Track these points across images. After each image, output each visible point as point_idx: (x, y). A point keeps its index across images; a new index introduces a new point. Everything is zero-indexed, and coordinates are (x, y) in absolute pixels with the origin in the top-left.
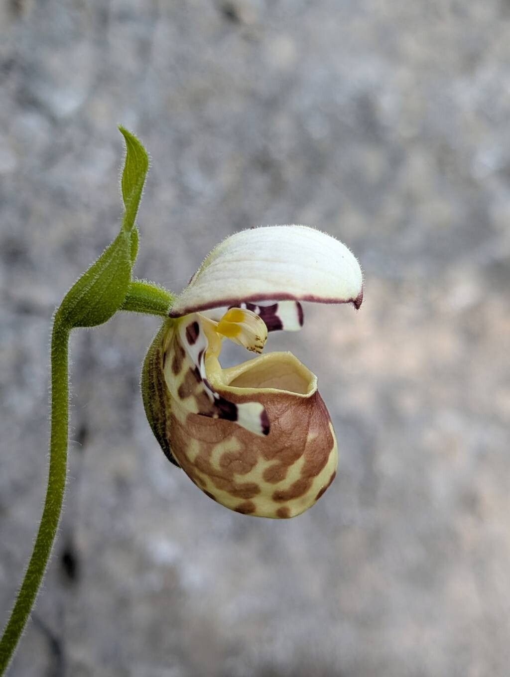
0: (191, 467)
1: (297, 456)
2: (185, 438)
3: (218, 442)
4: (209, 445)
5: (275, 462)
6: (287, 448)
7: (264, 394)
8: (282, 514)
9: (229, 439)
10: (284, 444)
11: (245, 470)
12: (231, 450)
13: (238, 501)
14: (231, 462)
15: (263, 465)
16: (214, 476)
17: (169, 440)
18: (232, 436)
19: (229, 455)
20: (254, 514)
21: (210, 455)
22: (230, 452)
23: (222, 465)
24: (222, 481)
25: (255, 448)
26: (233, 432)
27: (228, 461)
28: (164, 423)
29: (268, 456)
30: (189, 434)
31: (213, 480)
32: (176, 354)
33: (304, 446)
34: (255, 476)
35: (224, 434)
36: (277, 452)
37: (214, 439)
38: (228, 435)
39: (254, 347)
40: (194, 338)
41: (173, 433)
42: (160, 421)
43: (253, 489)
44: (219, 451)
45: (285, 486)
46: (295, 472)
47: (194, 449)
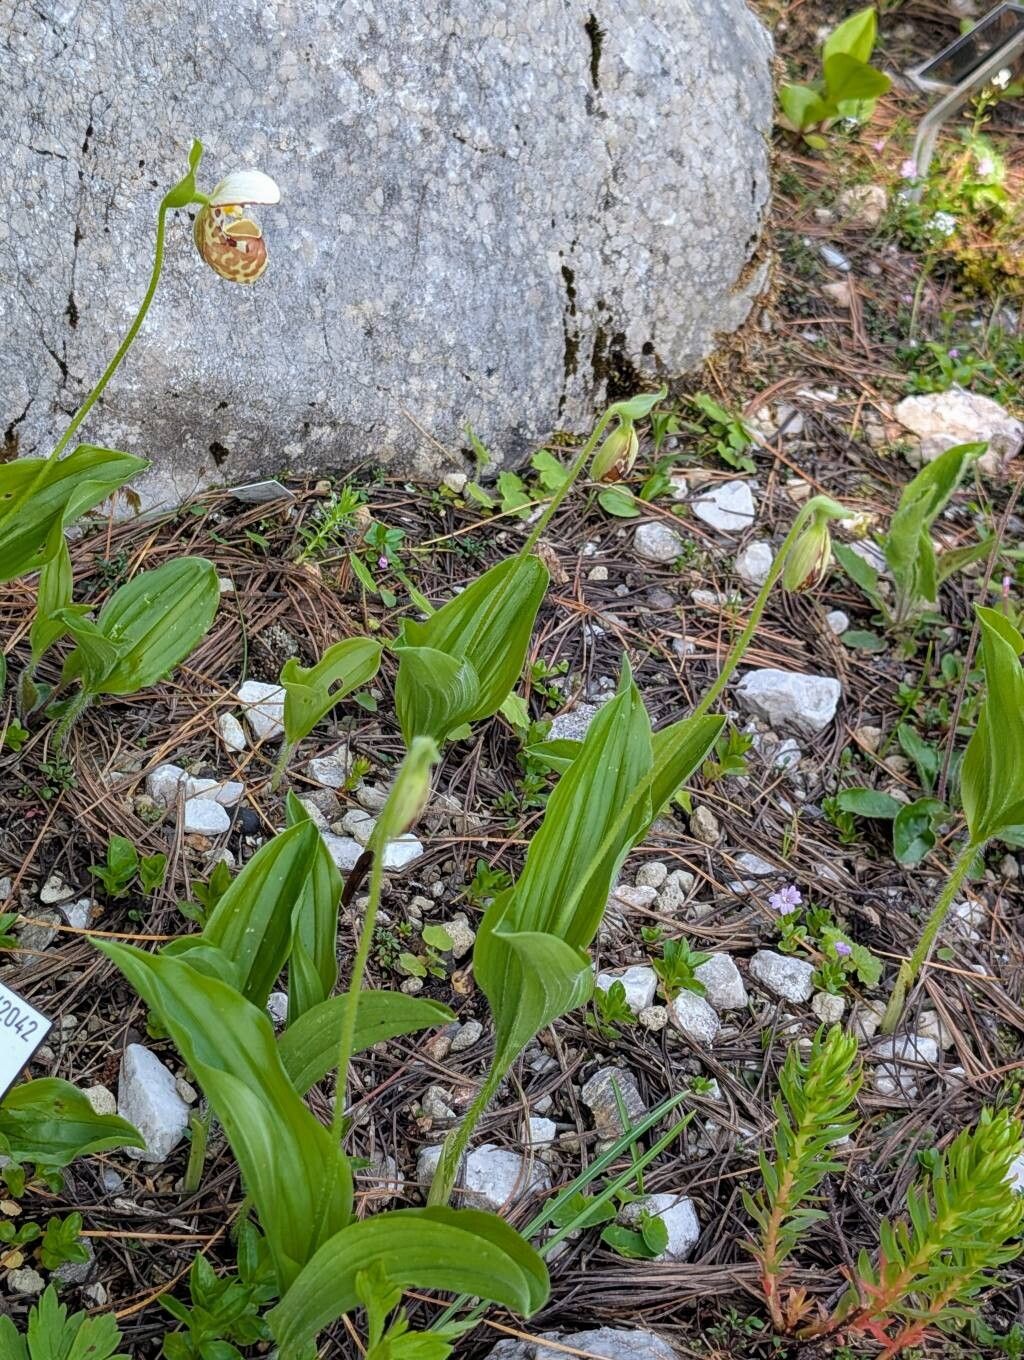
0: (211, 262)
1: (255, 260)
2: (210, 252)
4: (221, 255)
5: (246, 262)
6: (252, 257)
7: (233, 236)
9: (231, 253)
10: (252, 255)
11: (234, 265)
12: (230, 257)
13: (230, 276)
15: (241, 263)
19: (230, 259)
20: (236, 281)
21: (221, 258)
23: (225, 263)
24: (224, 268)
25: (240, 257)
27: (229, 261)
28: (204, 246)
29: (245, 259)
30: (213, 251)
31: (220, 268)
33: (257, 256)
34: (238, 267)
36: (249, 258)
40: (218, 215)
41: (206, 250)
42: (202, 246)
43: (237, 272)
44: (225, 257)
45: (249, 271)
46: (253, 266)
47: (214, 256)
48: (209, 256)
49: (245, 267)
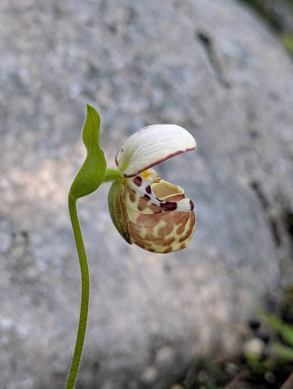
0: (144, 240)
1: (187, 219)
2: (138, 229)
3: (154, 225)
4: (151, 228)
5: (180, 225)
6: (184, 217)
7: (169, 198)
8: (183, 247)
9: (159, 222)
10: (183, 216)
11: (169, 233)
12: (162, 226)
13: (166, 248)
14: (163, 231)
15: (176, 228)
16: (156, 240)
17: (130, 233)
18: (160, 220)
19: (162, 228)
20: (172, 251)
21: (152, 232)
22: (162, 227)
23: (159, 234)
24: (160, 241)
25: (172, 222)
26: (160, 218)
27: (162, 231)
28: (127, 226)
29: (177, 224)
30: (140, 227)
31: (155, 242)
32: (131, 193)
33: (189, 214)
34: (173, 234)
35: (156, 221)
36: (181, 220)
37: (152, 225)
38: (159, 220)
39: (156, 180)
40: (139, 183)
41: (131, 229)
42: (125, 226)
43: (172, 240)
44: (156, 229)
45: (184, 234)
46: (187, 227)
47: (144, 232)
48: (137, 235)
49: (179, 232)
